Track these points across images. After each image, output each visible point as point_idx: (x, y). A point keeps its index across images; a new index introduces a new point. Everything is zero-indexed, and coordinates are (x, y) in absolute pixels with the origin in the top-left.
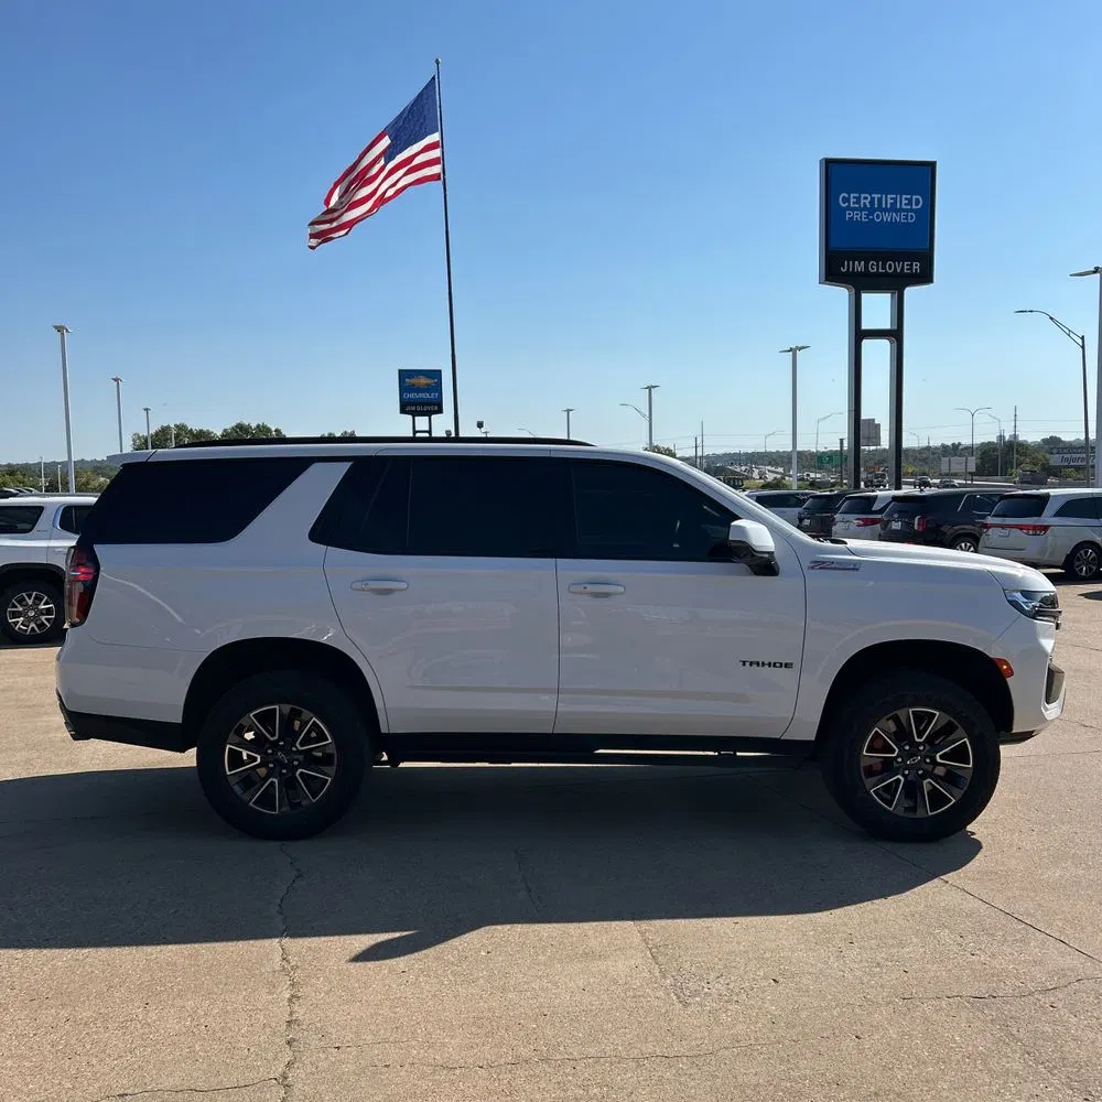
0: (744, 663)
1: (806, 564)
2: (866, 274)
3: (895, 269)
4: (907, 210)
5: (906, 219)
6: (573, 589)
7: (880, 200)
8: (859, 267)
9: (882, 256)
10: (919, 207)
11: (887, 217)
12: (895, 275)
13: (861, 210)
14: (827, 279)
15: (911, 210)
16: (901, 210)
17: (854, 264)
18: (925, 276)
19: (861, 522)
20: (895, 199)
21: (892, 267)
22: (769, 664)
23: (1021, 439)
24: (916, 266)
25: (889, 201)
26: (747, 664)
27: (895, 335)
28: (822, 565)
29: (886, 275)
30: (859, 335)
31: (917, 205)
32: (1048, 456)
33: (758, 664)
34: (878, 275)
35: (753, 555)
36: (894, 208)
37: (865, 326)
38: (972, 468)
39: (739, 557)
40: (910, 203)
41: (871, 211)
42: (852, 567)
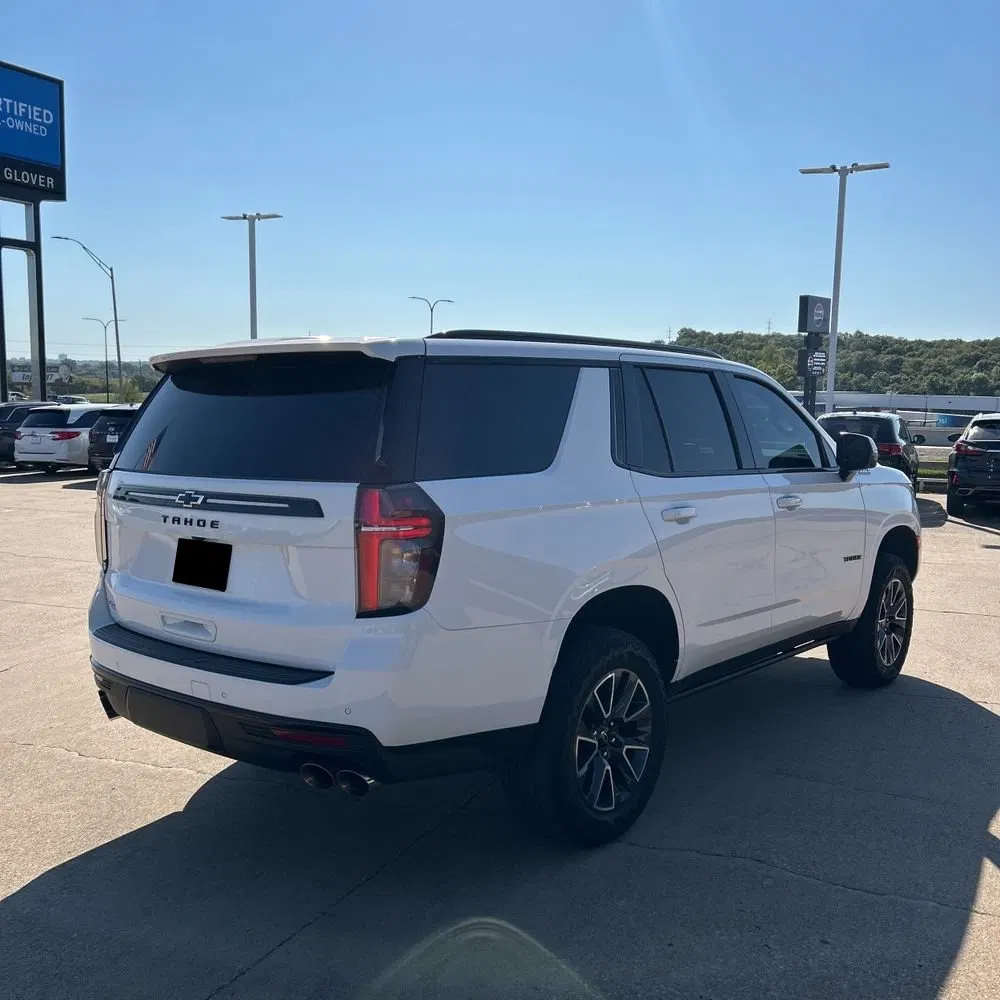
3: (30, 180)
4: (38, 123)
5: (38, 131)
7: (12, 105)
9: (18, 165)
10: (50, 122)
11: (19, 125)
12: (29, 186)
15: (42, 124)
16: (33, 122)
18: (58, 194)
19: (57, 436)
20: (26, 109)
21: (27, 178)
24: (51, 182)
25: (21, 110)
27: (33, 247)
29: (20, 184)
31: (48, 120)
34: (12, 182)
36: (25, 117)
40: (41, 117)
41: (4, 115)
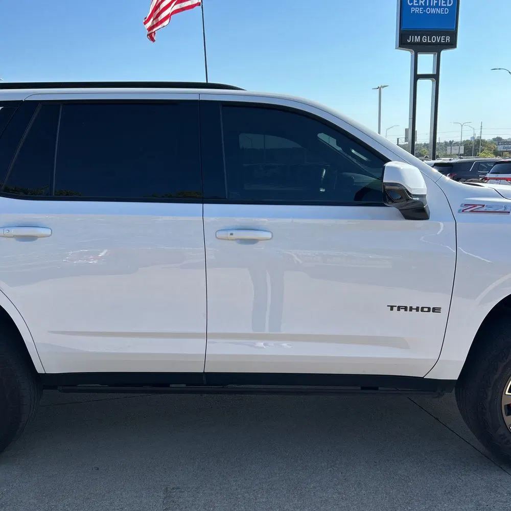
0: (392, 308)
1: (456, 207)
2: (421, 43)
4: (444, 7)
5: (444, 12)
6: (220, 235)
8: (417, 39)
9: (430, 33)
11: (433, 11)
12: (436, 44)
13: (419, 7)
14: (399, 46)
15: (447, 7)
16: (441, 7)
17: (414, 37)
18: (452, 44)
21: (436, 39)
22: (417, 309)
23: (482, 138)
24: (448, 39)
25: (435, 2)
26: (395, 309)
27: (435, 77)
28: (473, 208)
29: (431, 44)
30: (417, 77)
31: (450, 4)
32: (496, 147)
33: (406, 308)
34: (427, 44)
35: (408, 199)
36: (437, 6)
37: (418, 73)
38: (462, 152)
39: (393, 202)
40: (446, 3)
41: (425, 7)
42: (502, 210)
